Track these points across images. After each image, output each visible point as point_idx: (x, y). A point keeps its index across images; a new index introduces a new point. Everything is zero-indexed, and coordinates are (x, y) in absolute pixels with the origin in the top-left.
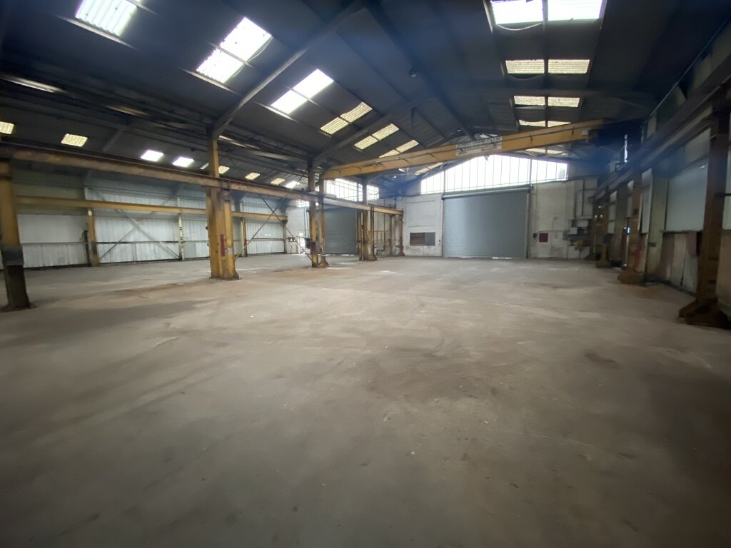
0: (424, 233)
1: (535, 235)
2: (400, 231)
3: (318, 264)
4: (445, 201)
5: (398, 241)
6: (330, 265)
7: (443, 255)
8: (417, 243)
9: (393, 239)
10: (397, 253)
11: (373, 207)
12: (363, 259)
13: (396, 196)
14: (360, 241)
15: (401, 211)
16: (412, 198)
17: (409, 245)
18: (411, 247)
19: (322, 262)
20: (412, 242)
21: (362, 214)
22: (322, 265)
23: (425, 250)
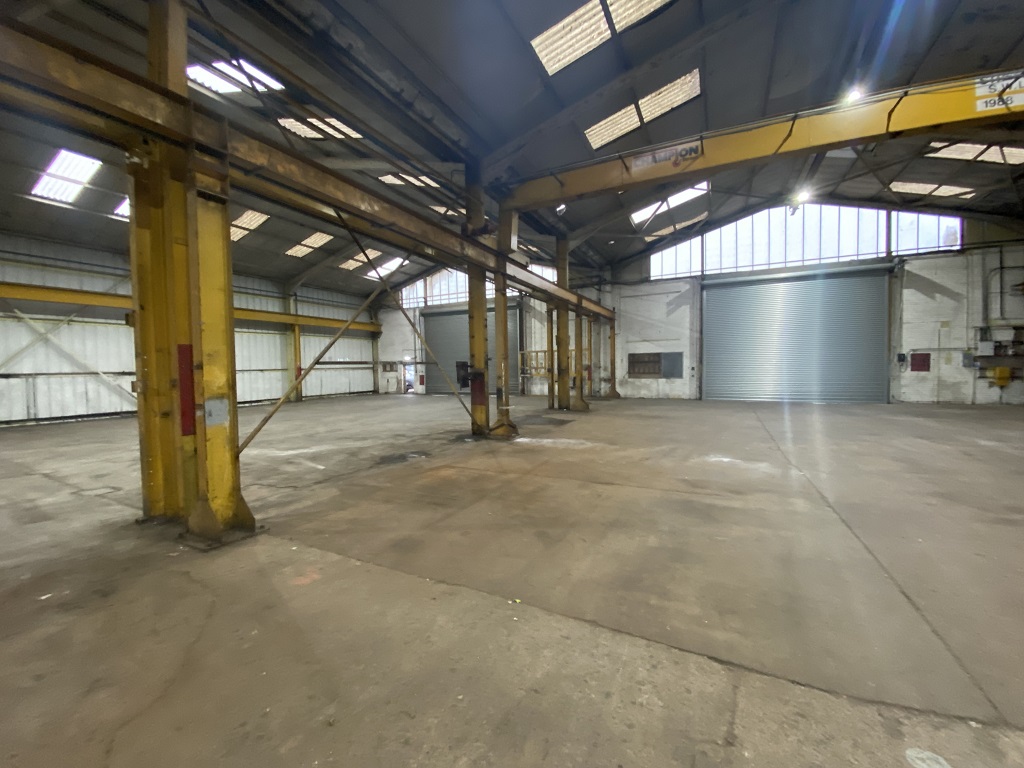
0: (658, 355)
1: (902, 358)
2: (609, 351)
3: (491, 430)
4: (705, 293)
5: (605, 369)
6: (520, 431)
7: (701, 397)
8: (644, 373)
9: (595, 366)
10: (602, 392)
11: (581, 298)
12: (556, 406)
13: (600, 283)
14: (551, 370)
15: (613, 311)
16: (633, 287)
17: (627, 377)
18: (630, 380)
19: (502, 425)
20: (634, 372)
21: (555, 314)
22: (500, 431)
23: (661, 387)
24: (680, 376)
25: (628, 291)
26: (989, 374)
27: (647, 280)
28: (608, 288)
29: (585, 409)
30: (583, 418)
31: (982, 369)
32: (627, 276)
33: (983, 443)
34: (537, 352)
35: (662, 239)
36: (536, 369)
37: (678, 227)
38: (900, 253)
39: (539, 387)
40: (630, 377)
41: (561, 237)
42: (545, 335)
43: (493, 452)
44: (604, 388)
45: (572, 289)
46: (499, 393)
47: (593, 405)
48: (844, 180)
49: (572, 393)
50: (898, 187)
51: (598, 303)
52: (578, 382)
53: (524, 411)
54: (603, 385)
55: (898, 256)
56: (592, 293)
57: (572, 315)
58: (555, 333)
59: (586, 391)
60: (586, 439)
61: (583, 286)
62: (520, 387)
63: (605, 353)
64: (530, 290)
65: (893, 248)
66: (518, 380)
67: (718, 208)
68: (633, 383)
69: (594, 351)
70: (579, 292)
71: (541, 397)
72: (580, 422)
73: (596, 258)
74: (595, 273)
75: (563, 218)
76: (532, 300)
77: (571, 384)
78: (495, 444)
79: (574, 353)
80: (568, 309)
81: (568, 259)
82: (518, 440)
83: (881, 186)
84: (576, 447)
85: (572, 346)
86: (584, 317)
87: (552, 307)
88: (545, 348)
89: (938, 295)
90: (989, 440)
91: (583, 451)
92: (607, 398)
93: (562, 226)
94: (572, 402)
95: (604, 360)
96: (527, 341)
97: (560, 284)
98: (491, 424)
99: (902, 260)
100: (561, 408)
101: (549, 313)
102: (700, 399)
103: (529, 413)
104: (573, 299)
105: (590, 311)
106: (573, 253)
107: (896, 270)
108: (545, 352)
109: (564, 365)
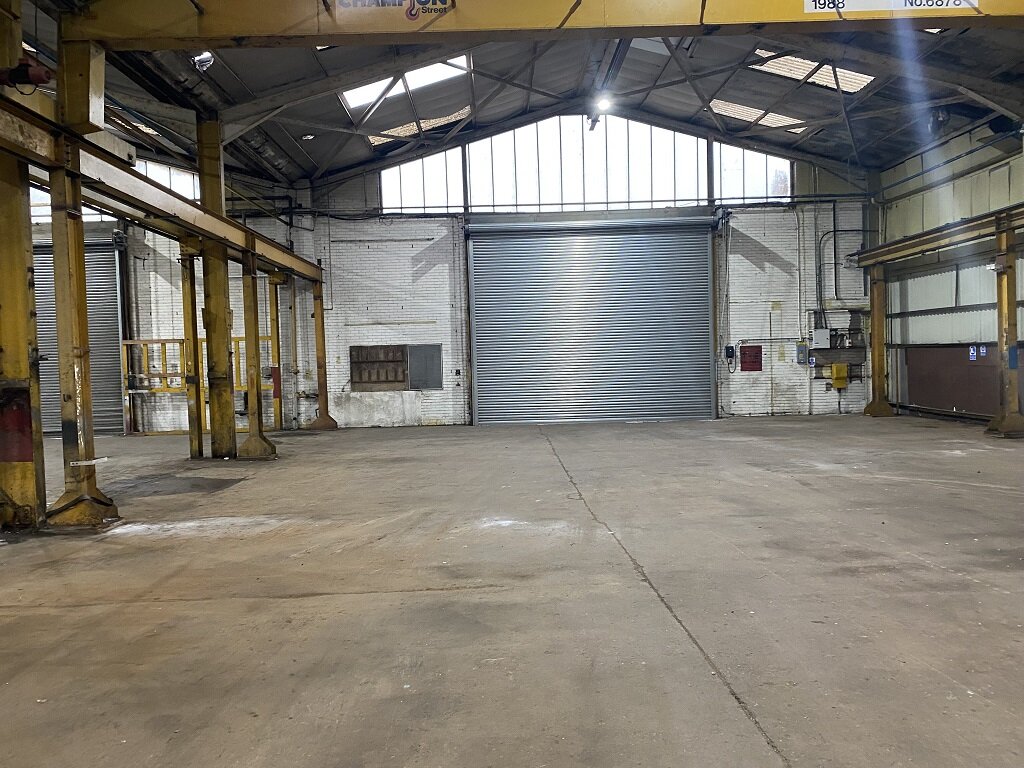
0: (402, 348)
1: (730, 352)
2: (313, 342)
3: (51, 515)
4: (471, 243)
5: (307, 376)
6: (121, 511)
7: (472, 421)
8: (378, 382)
9: (287, 370)
10: (303, 419)
11: (251, 235)
12: (207, 451)
13: (291, 212)
14: (192, 380)
15: (318, 266)
16: (351, 225)
17: (348, 388)
18: (353, 394)
19: (78, 502)
20: (361, 382)
21: (198, 264)
22: (72, 515)
23: (407, 406)
24: (439, 385)
25: (342, 229)
26: (826, 373)
27: (376, 213)
28: (307, 221)
29: (268, 455)
30: (265, 471)
31: (819, 366)
32: (341, 204)
33: (822, 466)
34: (163, 343)
35: (398, 143)
36: (163, 377)
37: (426, 125)
38: (724, 202)
39: (170, 414)
40: (353, 390)
41: (207, 114)
42: (179, 307)
43: (54, 564)
44: (307, 411)
45: (232, 218)
46: (69, 431)
47: (283, 445)
48: (655, 87)
49: (241, 424)
50: (720, 107)
51: (288, 249)
52: (253, 400)
53: (134, 468)
54: (304, 405)
55: (721, 206)
56: (276, 230)
57: (235, 269)
58: (200, 304)
59: (270, 418)
60: (269, 514)
61: (257, 215)
62: (127, 417)
63: (306, 345)
64: (141, 214)
65: (716, 195)
66: (120, 403)
67: (486, 102)
68: (360, 401)
69: (283, 340)
70: (250, 224)
71: (176, 434)
72: (259, 482)
73: (281, 162)
74: (279, 192)
75: (207, 77)
76: (149, 234)
77: (239, 406)
78: (58, 546)
79: (242, 344)
80: (226, 258)
81: (224, 158)
82: (118, 531)
83: (700, 103)
84: (246, 533)
85: (238, 330)
86: (259, 274)
87: (191, 250)
88: (181, 335)
89: (767, 265)
90: (827, 462)
91: (261, 539)
92: (312, 430)
93: (208, 94)
94: (240, 442)
95: (305, 359)
96: (141, 318)
97: (206, 204)
98: (51, 502)
99: (728, 211)
100: (217, 455)
101: (187, 262)
102: (471, 424)
103: (145, 472)
104: (236, 237)
105: (273, 264)
106: (232, 149)
107: (720, 226)
108: (181, 342)
109: (222, 369)
